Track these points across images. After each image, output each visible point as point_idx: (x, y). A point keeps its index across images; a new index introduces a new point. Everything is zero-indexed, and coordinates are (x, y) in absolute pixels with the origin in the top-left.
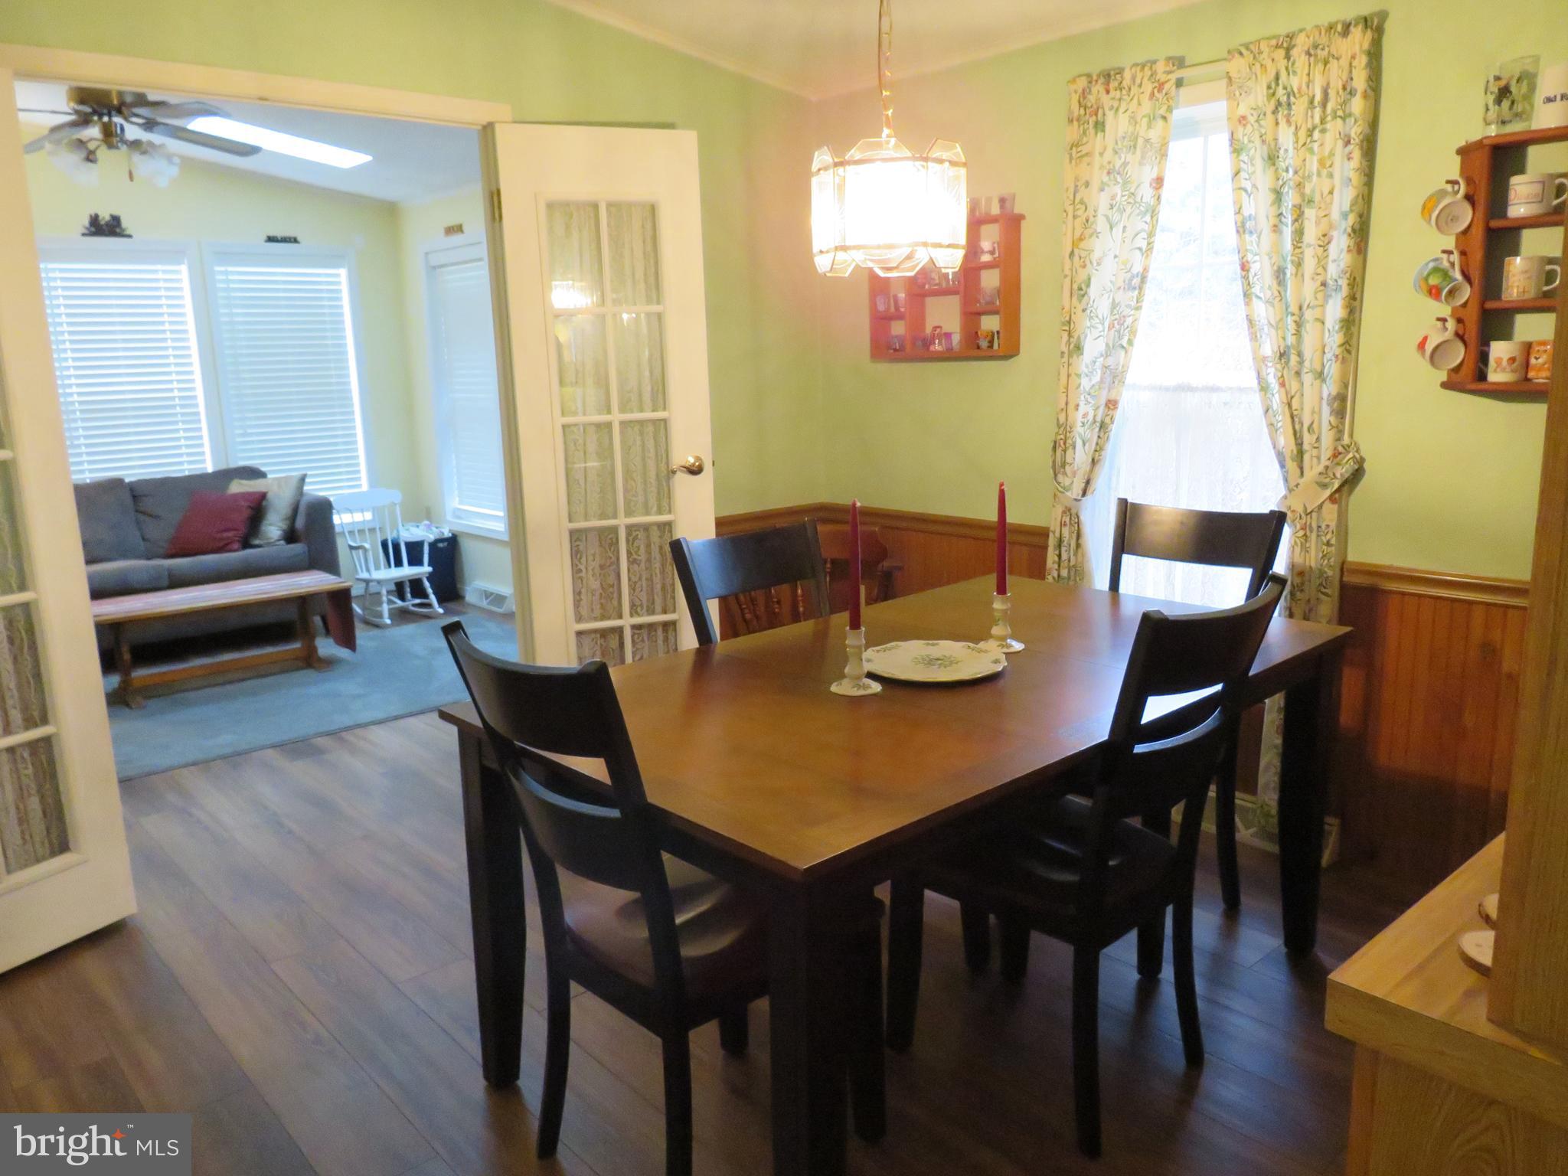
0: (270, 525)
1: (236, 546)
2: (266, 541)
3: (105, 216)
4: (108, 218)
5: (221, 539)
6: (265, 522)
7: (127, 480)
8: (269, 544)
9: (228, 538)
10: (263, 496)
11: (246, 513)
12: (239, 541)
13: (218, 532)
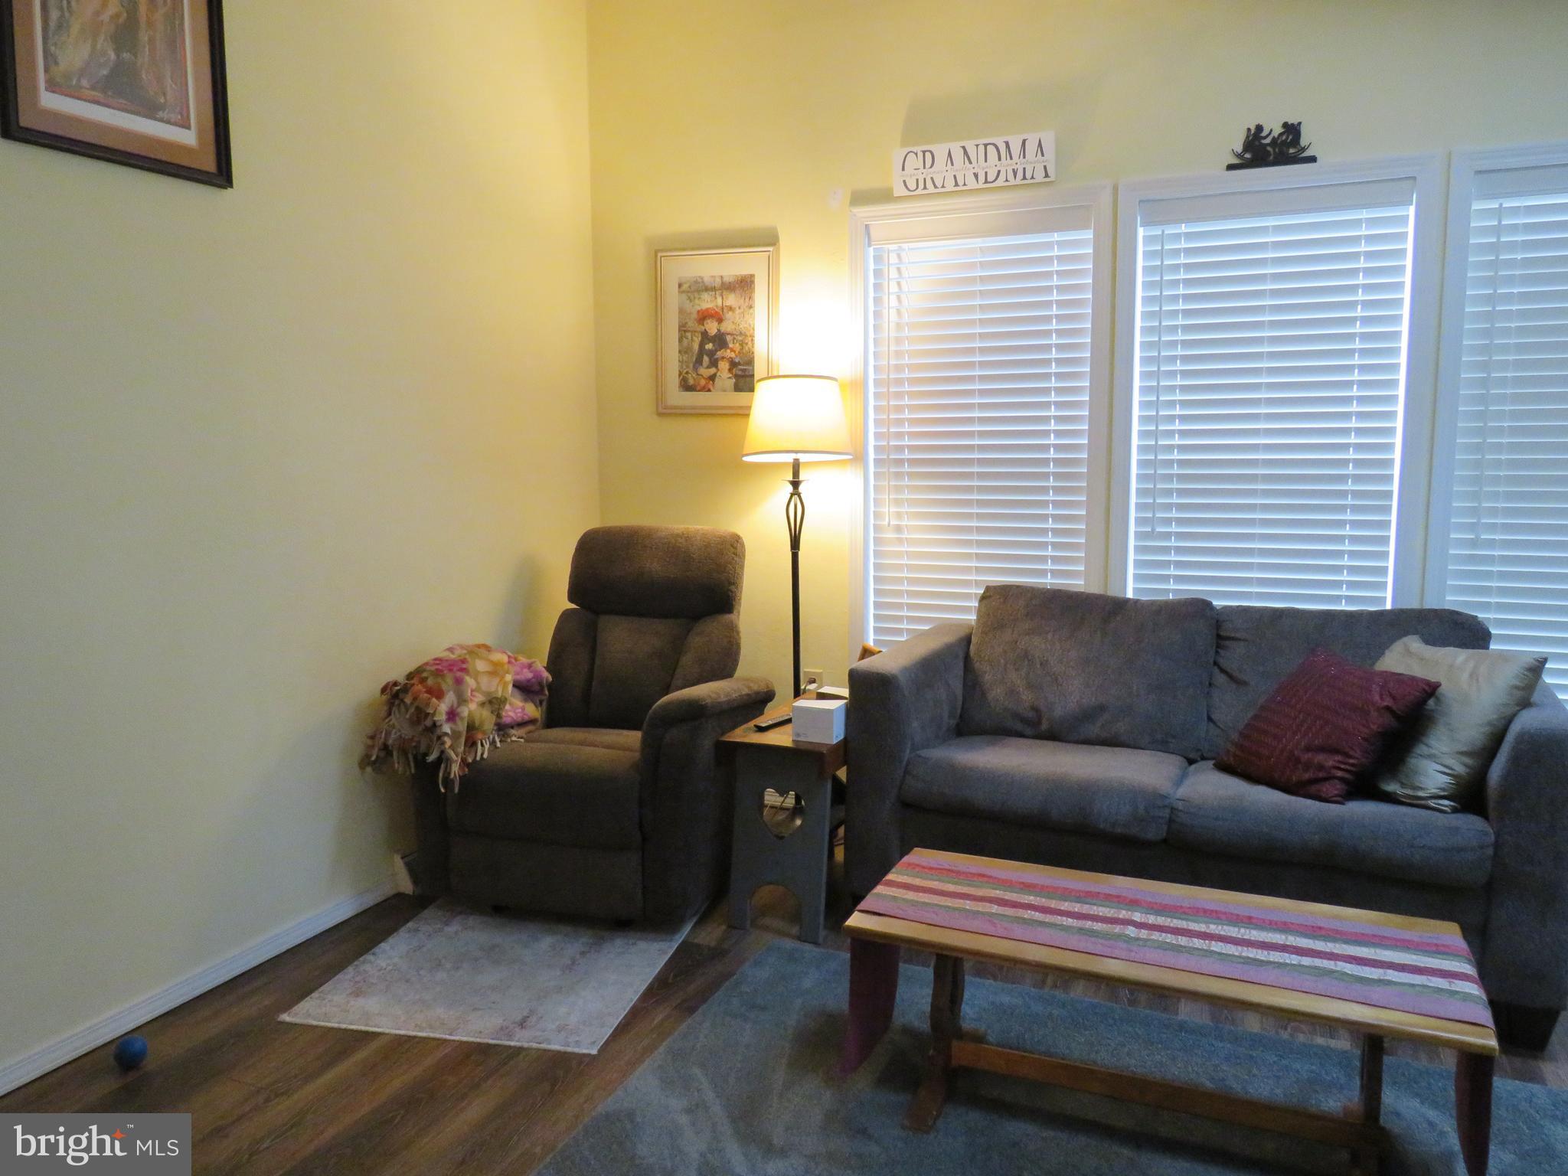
0: (1431, 757)
1: (1334, 788)
2: (1410, 792)
3: (1274, 127)
4: (1278, 130)
5: (1307, 766)
6: (1421, 749)
7: (1218, 603)
8: (1415, 803)
9: (1321, 767)
10: (1431, 690)
11: (1378, 722)
12: (1341, 779)
13: (1308, 749)
